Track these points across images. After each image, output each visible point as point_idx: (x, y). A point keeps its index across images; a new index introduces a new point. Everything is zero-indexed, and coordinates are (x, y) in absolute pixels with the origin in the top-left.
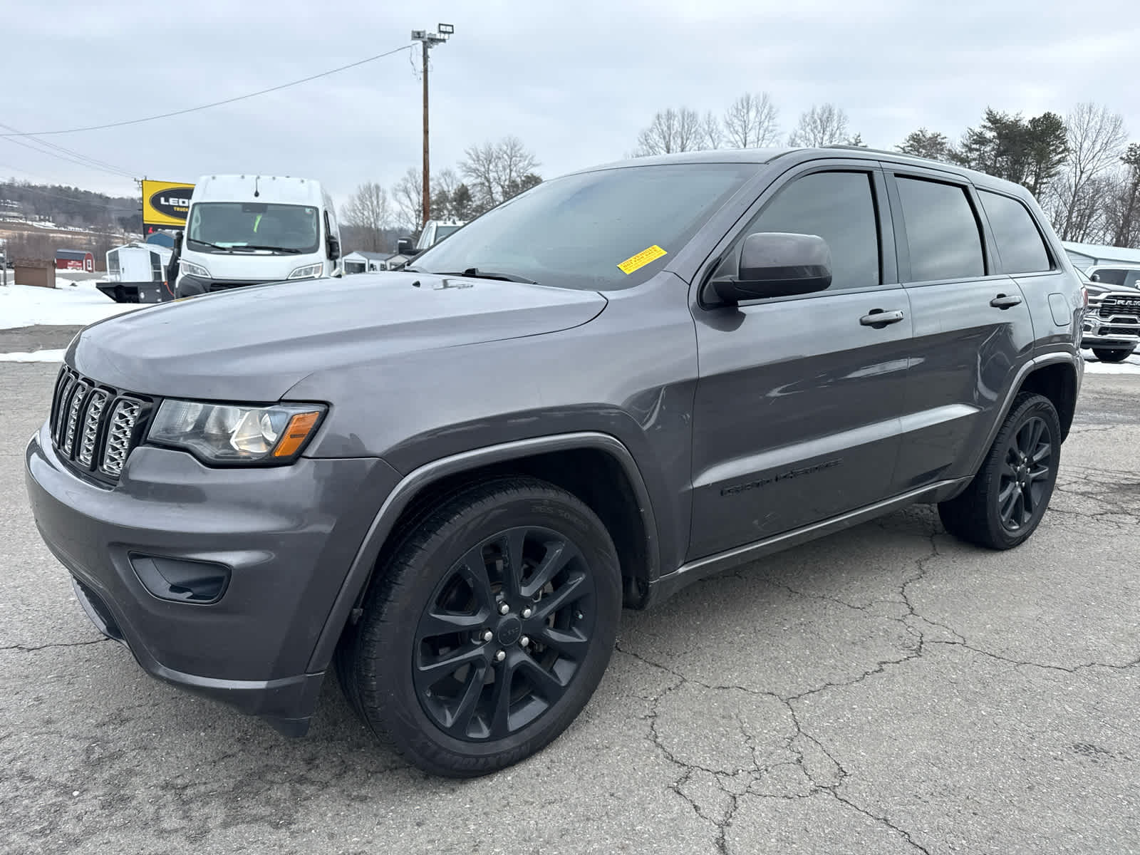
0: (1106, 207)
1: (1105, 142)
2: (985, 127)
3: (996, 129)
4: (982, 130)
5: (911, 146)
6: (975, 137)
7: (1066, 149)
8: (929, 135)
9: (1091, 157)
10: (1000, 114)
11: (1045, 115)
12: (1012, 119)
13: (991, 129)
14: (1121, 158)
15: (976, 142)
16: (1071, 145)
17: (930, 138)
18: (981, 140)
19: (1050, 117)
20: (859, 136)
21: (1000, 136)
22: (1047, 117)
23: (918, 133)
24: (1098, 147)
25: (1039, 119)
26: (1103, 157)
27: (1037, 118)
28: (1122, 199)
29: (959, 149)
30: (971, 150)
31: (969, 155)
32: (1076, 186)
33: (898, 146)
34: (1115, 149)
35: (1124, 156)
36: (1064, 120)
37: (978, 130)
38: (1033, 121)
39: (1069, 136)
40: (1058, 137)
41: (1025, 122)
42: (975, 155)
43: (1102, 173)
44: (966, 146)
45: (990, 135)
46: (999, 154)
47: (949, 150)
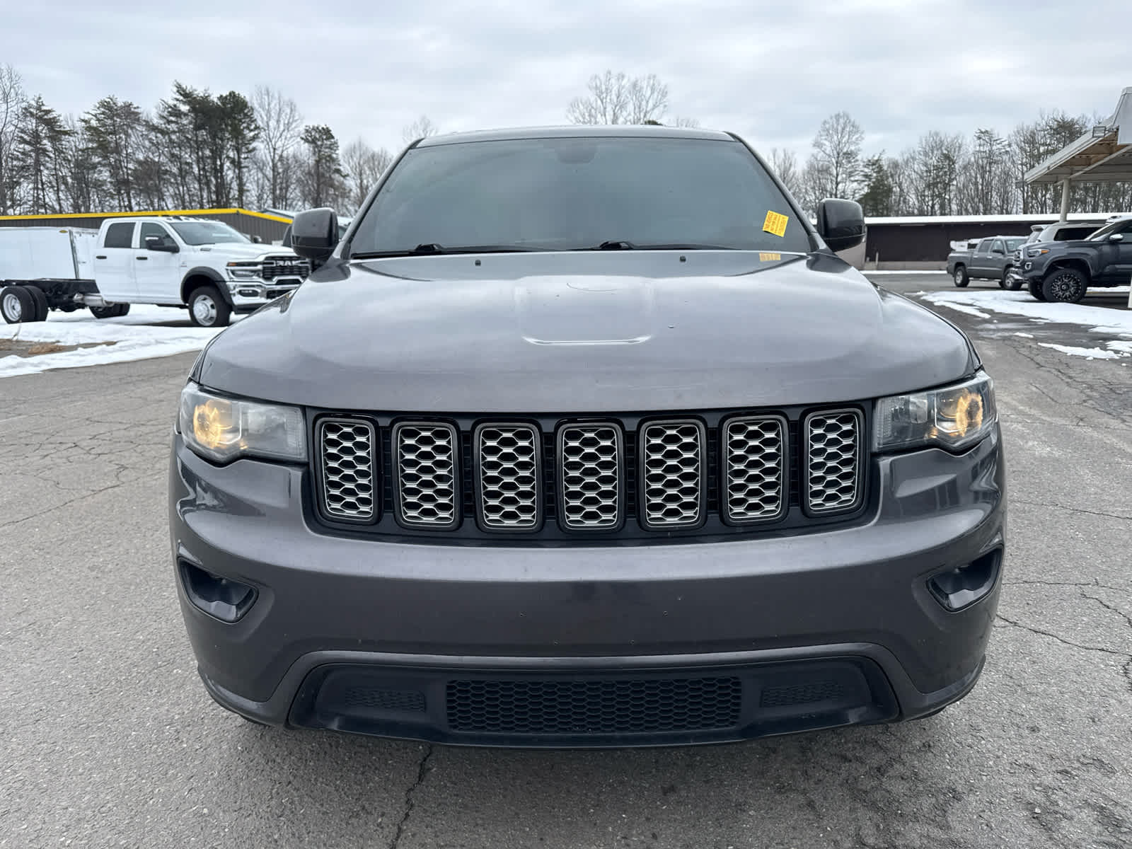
0: (299, 180)
1: (286, 122)
2: (177, 100)
3: (189, 103)
4: (175, 102)
5: (103, 113)
6: (170, 110)
7: (257, 128)
8: (120, 104)
9: (278, 135)
10: (188, 88)
11: (230, 94)
12: (202, 94)
13: (184, 103)
14: (302, 138)
15: (171, 114)
16: (260, 123)
17: (122, 107)
18: (176, 112)
19: (235, 95)
20: (40, 98)
21: (193, 110)
22: (232, 94)
23: (107, 100)
24: (282, 128)
25: (226, 97)
26: (289, 136)
27: (224, 95)
28: (309, 173)
29: (156, 121)
30: (169, 122)
31: (169, 127)
32: (273, 161)
33: (88, 113)
34: (296, 130)
35: (303, 136)
36: (248, 99)
37: (172, 103)
38: (221, 98)
39: (256, 115)
40: (246, 115)
41: (214, 98)
42: (173, 127)
43: (291, 151)
44: (163, 117)
45: (184, 108)
46: (197, 128)
47: (147, 122)
